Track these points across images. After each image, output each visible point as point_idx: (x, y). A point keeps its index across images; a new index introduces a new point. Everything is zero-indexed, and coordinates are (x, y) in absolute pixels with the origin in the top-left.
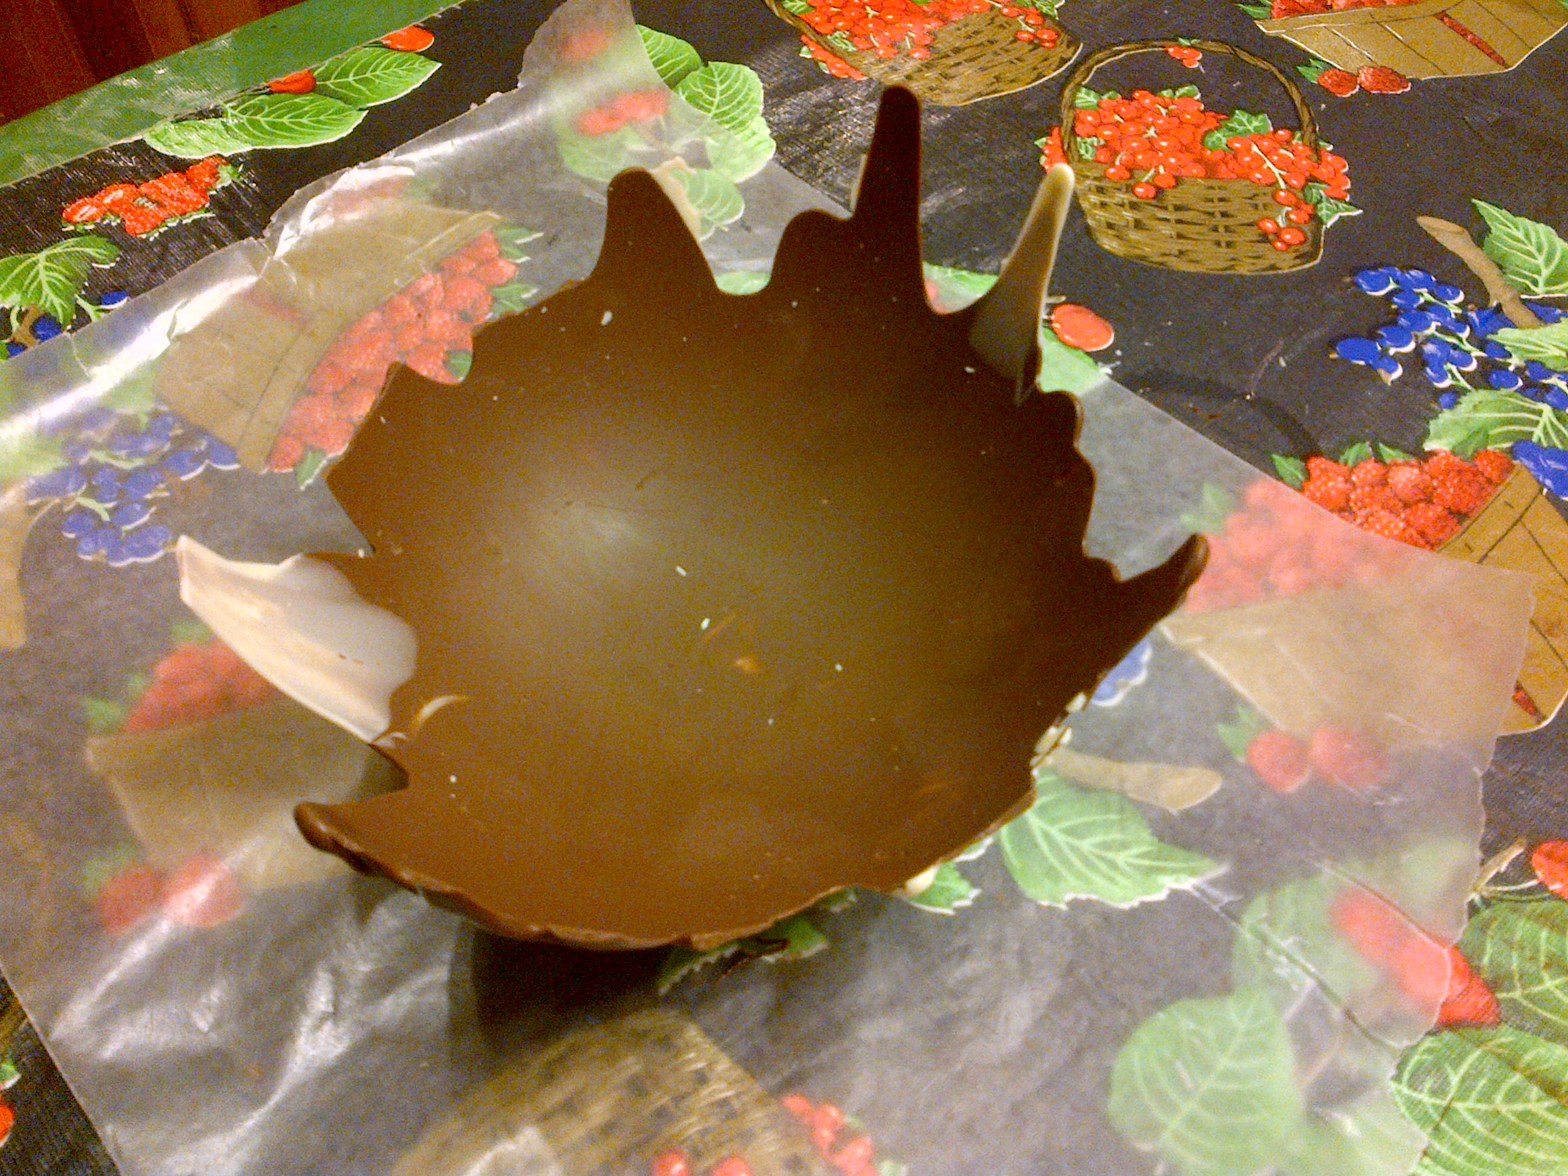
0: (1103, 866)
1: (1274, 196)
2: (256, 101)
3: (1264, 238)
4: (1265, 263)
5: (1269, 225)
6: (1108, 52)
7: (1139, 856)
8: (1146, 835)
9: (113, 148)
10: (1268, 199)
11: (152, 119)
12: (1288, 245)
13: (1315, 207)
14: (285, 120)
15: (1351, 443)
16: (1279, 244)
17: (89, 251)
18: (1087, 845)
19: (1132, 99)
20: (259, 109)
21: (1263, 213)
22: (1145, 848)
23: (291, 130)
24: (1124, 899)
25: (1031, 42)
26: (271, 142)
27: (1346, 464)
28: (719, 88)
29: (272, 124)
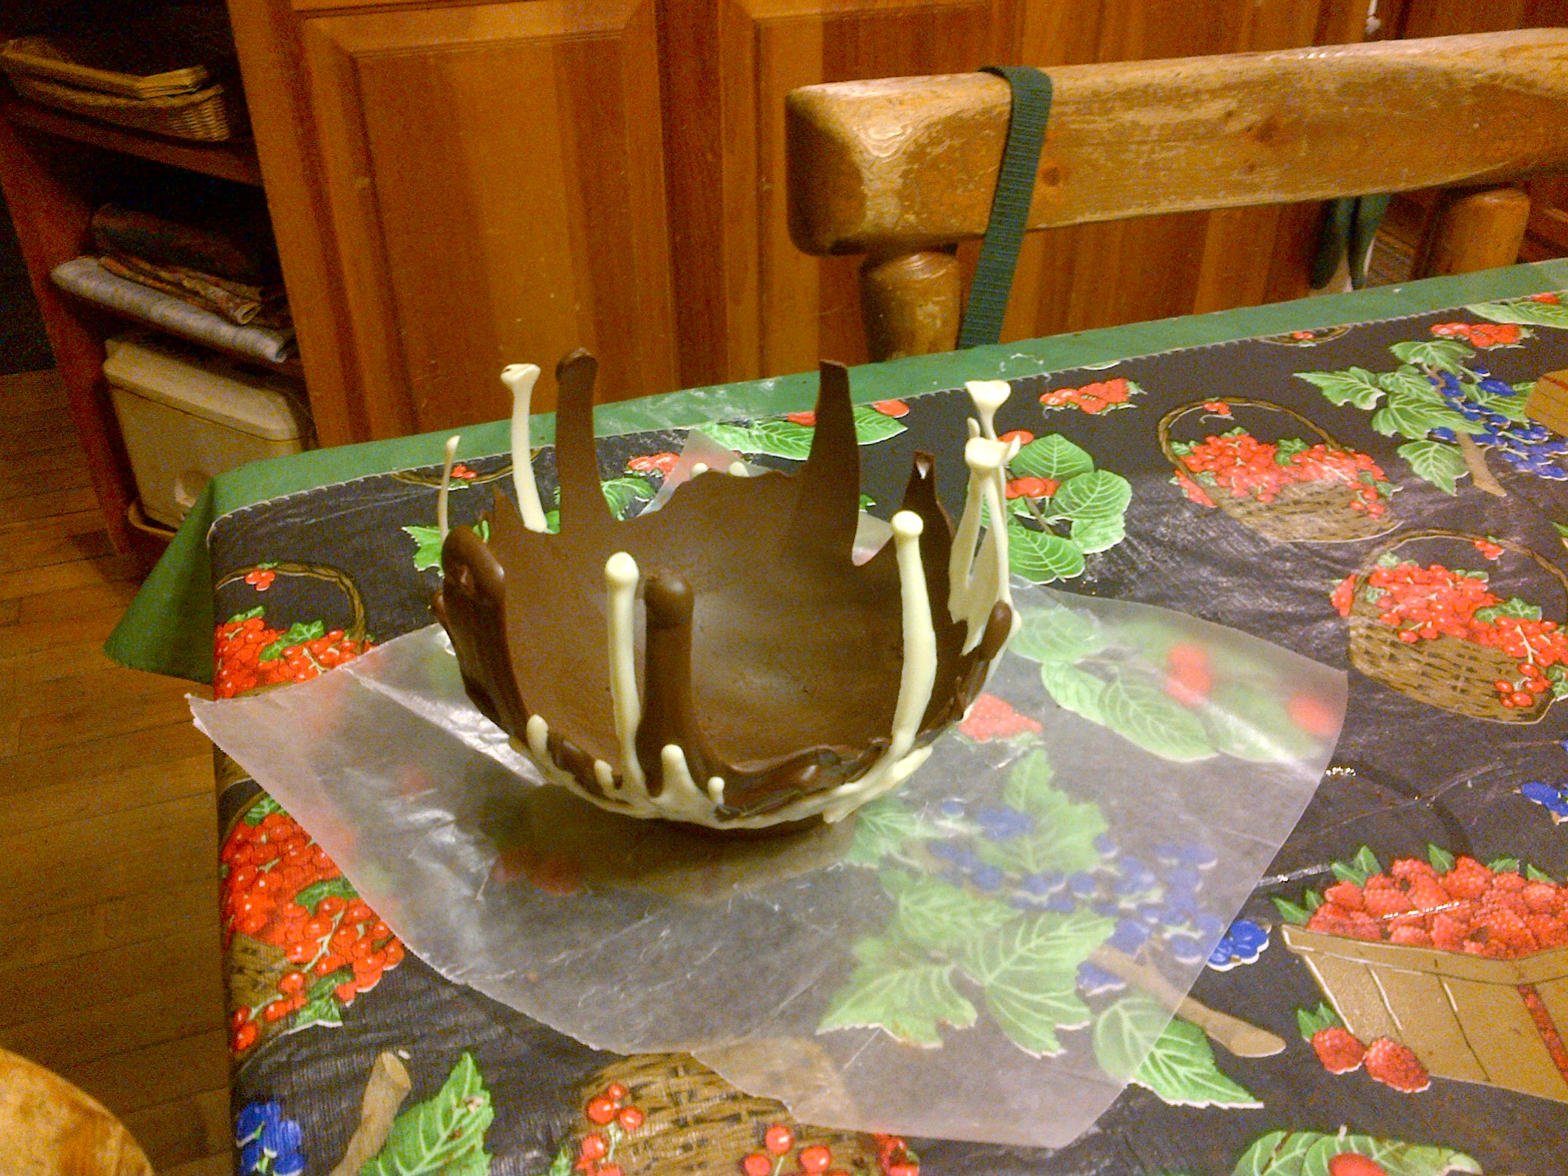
0: (1165, 1071)
1: (1519, 666)
2: (776, 423)
3: (1498, 694)
4: (1487, 712)
5: (1505, 686)
6: (1421, 532)
7: (1197, 1075)
8: (1209, 1062)
9: (674, 431)
10: (1514, 668)
11: (704, 419)
12: (1515, 704)
13: (1553, 683)
14: (790, 440)
15: (1502, 857)
16: (1507, 702)
17: (637, 489)
18: (1159, 1053)
19: (1428, 569)
20: (775, 429)
21: (1503, 676)
22: (1203, 1071)
23: (791, 447)
24: (1172, 1098)
25: (1360, 511)
26: (776, 451)
27: (1492, 869)
28: (1099, 489)
29: (780, 441)
